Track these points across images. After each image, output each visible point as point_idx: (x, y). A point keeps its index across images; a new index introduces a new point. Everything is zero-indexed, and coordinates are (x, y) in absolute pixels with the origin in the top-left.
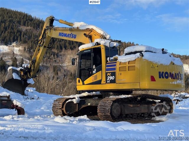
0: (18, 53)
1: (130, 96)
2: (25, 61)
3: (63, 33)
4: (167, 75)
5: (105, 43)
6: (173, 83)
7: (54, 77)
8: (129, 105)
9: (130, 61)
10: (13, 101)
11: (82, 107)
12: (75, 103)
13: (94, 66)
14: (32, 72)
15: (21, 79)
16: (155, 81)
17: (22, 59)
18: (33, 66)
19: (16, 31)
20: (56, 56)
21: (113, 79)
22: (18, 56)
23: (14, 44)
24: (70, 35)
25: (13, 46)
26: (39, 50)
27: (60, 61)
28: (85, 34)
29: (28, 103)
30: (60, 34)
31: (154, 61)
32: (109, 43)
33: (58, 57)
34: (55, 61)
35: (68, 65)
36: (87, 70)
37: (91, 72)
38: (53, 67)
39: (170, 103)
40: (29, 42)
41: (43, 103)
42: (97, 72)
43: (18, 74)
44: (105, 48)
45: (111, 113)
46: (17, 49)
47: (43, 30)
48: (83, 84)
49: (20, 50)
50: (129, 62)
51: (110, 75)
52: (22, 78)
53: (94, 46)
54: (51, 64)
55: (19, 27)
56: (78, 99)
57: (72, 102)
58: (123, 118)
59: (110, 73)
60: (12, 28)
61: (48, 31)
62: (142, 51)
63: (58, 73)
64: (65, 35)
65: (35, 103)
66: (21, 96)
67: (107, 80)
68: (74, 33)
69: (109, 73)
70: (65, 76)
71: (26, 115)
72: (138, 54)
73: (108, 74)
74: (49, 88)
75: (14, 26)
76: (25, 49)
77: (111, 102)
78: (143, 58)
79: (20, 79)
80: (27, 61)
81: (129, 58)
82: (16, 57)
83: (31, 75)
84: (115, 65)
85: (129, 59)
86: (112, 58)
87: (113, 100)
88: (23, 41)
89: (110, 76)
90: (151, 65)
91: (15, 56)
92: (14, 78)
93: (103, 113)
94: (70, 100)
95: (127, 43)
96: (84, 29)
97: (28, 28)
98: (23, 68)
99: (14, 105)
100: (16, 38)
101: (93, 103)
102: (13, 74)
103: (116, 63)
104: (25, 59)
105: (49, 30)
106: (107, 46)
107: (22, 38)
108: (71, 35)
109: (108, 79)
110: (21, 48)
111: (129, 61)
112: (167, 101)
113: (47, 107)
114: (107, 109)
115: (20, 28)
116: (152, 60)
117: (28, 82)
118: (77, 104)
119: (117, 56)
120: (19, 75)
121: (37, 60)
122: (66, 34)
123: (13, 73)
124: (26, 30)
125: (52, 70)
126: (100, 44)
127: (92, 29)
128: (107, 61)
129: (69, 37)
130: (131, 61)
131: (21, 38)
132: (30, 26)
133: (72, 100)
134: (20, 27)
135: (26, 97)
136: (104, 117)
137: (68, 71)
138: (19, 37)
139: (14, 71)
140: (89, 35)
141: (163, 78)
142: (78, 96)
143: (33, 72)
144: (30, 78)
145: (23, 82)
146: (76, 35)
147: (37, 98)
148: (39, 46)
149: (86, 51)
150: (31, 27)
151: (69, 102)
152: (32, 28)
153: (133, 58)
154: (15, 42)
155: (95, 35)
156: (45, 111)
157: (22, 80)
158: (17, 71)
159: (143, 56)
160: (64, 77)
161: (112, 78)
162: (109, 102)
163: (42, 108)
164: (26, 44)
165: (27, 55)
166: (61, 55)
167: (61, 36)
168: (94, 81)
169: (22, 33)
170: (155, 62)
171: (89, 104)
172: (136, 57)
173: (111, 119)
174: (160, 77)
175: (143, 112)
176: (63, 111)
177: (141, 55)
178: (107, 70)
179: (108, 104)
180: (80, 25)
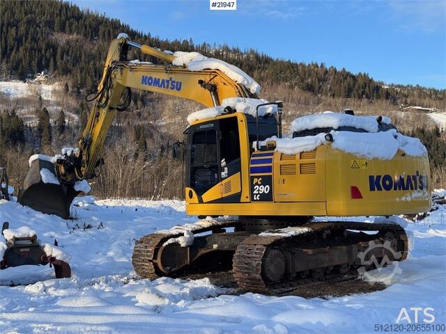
0: (50, 99)
1: (305, 230)
2: (69, 116)
3: (151, 78)
4: (387, 183)
5: (248, 108)
6: (403, 199)
7: (136, 155)
8: (304, 250)
9: (303, 152)
10: (44, 247)
11: (199, 254)
12: (183, 245)
13: (222, 161)
14: (84, 167)
15: (59, 184)
16: (361, 197)
17: (62, 112)
18: (85, 152)
19: (44, 46)
20: (139, 103)
21: (266, 192)
22: (52, 105)
23: (41, 77)
24: (168, 81)
25: (40, 82)
26: (98, 116)
27: (149, 114)
28: (201, 82)
29: (78, 241)
30: (144, 80)
31: (358, 153)
32: (255, 108)
33: (144, 104)
34: (139, 114)
35: (170, 123)
36: (209, 168)
37: (216, 175)
38: (133, 129)
39: (401, 236)
40: (77, 71)
41: (113, 239)
42: (229, 174)
43: (52, 171)
44: (247, 119)
45: (263, 274)
46: (48, 89)
47: (106, 69)
48: (201, 201)
49: (55, 90)
50: (301, 153)
51: (260, 183)
52: (63, 180)
53: (223, 114)
54: (129, 123)
55: (50, 36)
56: (188, 236)
57: (177, 244)
58: (292, 281)
59: (260, 179)
60: (34, 39)
61: (115, 73)
62: (332, 128)
63: (147, 142)
64: (156, 82)
65: (94, 238)
66: (63, 223)
67: (252, 195)
68: (176, 78)
69: (258, 177)
70: (163, 149)
71: (74, 279)
72: (322, 136)
73: (255, 180)
74: (126, 181)
75: (39, 34)
76: (67, 89)
77: (262, 250)
78: (334, 145)
79: (56, 182)
80: (73, 116)
81: (302, 144)
82: (47, 109)
83: (83, 173)
84: (270, 161)
85: (302, 146)
86: (262, 142)
87: (266, 244)
88: (60, 69)
89: (259, 185)
90: (351, 161)
91: (44, 106)
92: (45, 180)
93: (246, 273)
94: (170, 241)
95: (307, 65)
96: (199, 70)
97: (71, 37)
98: (63, 158)
99: (45, 257)
100: (44, 63)
101: (224, 243)
102: (41, 173)
103: (272, 154)
104: (67, 113)
105: (119, 70)
106: (251, 116)
107: (59, 63)
108: (170, 82)
109: (255, 192)
110: (57, 86)
111: (301, 151)
112: (394, 233)
113: (120, 251)
114: (255, 264)
115: (54, 38)
116: (353, 151)
117: (77, 188)
118: (187, 247)
119: (274, 138)
120: (54, 173)
121: (95, 139)
122: (159, 79)
123: (40, 169)
124: (68, 42)
125: (132, 137)
126: (235, 111)
127: (218, 70)
128: (252, 150)
129: (164, 87)
130: (305, 151)
131: (55, 62)
132: (75, 33)
133: (177, 239)
134: (52, 35)
135: (72, 224)
136: (247, 283)
137: (171, 137)
138: (52, 59)
139: (43, 164)
140: (212, 85)
141: (379, 189)
142: (190, 229)
143: (86, 165)
144: (81, 180)
145: (65, 189)
146: (181, 83)
147: (99, 224)
148: (98, 107)
149: (205, 126)
150: (77, 34)
151: (169, 244)
152: (81, 37)
153: (310, 144)
154: (43, 73)
155: (225, 84)
156: (117, 260)
157: (61, 183)
158: (50, 163)
159: (331, 139)
160: (162, 152)
161: (264, 189)
162: (257, 249)
163: (111, 254)
164: (68, 76)
165: (73, 102)
166: (151, 100)
167: (146, 84)
168: (225, 195)
169: (59, 51)
170: (361, 154)
171: (215, 246)
172: (316, 142)
173: (264, 286)
174: (372, 189)
175: (339, 263)
176: (156, 265)
177: (328, 138)
178: (253, 170)
179: (256, 253)
180: (190, 58)
